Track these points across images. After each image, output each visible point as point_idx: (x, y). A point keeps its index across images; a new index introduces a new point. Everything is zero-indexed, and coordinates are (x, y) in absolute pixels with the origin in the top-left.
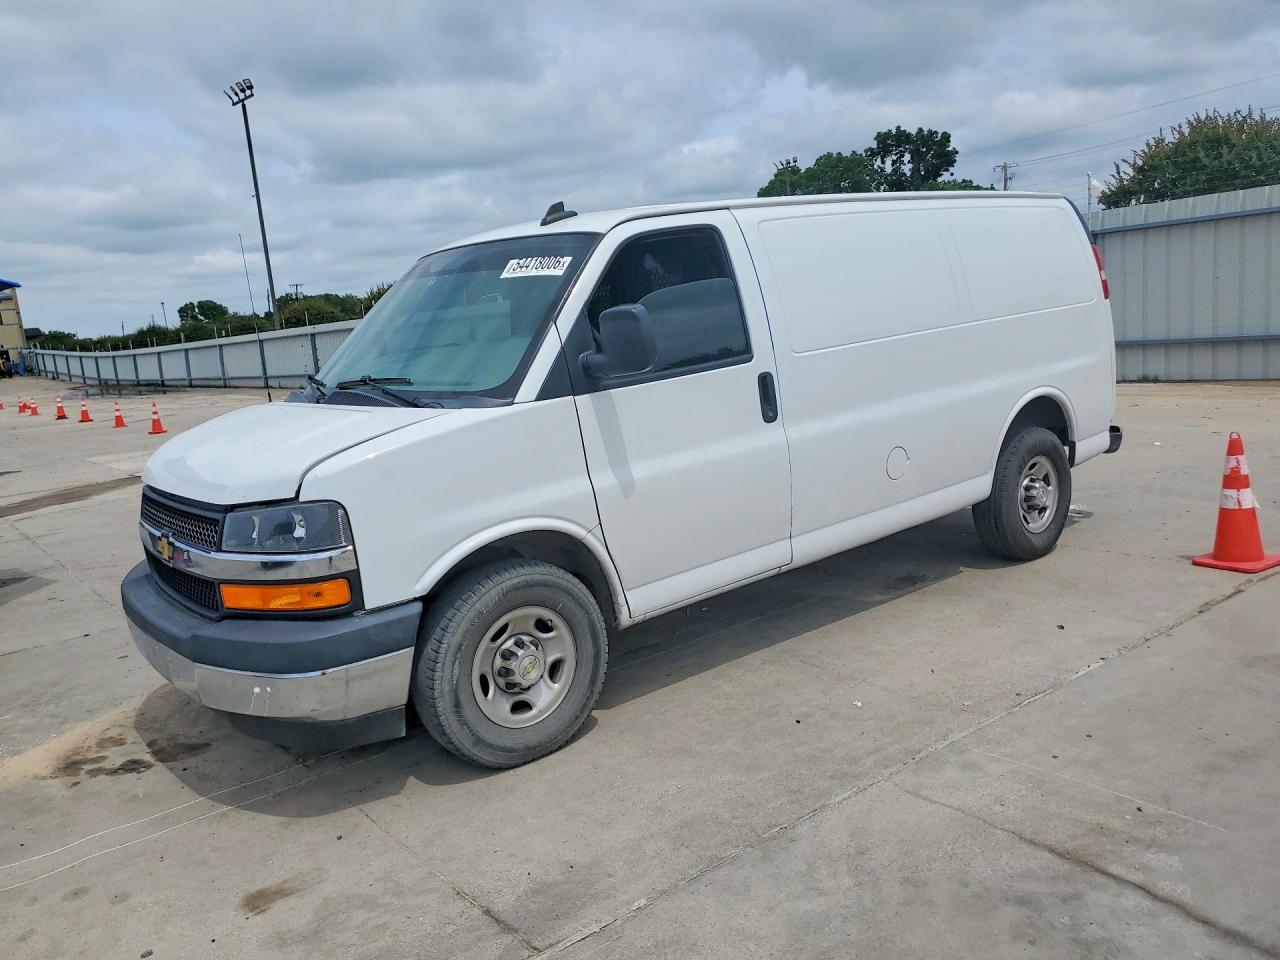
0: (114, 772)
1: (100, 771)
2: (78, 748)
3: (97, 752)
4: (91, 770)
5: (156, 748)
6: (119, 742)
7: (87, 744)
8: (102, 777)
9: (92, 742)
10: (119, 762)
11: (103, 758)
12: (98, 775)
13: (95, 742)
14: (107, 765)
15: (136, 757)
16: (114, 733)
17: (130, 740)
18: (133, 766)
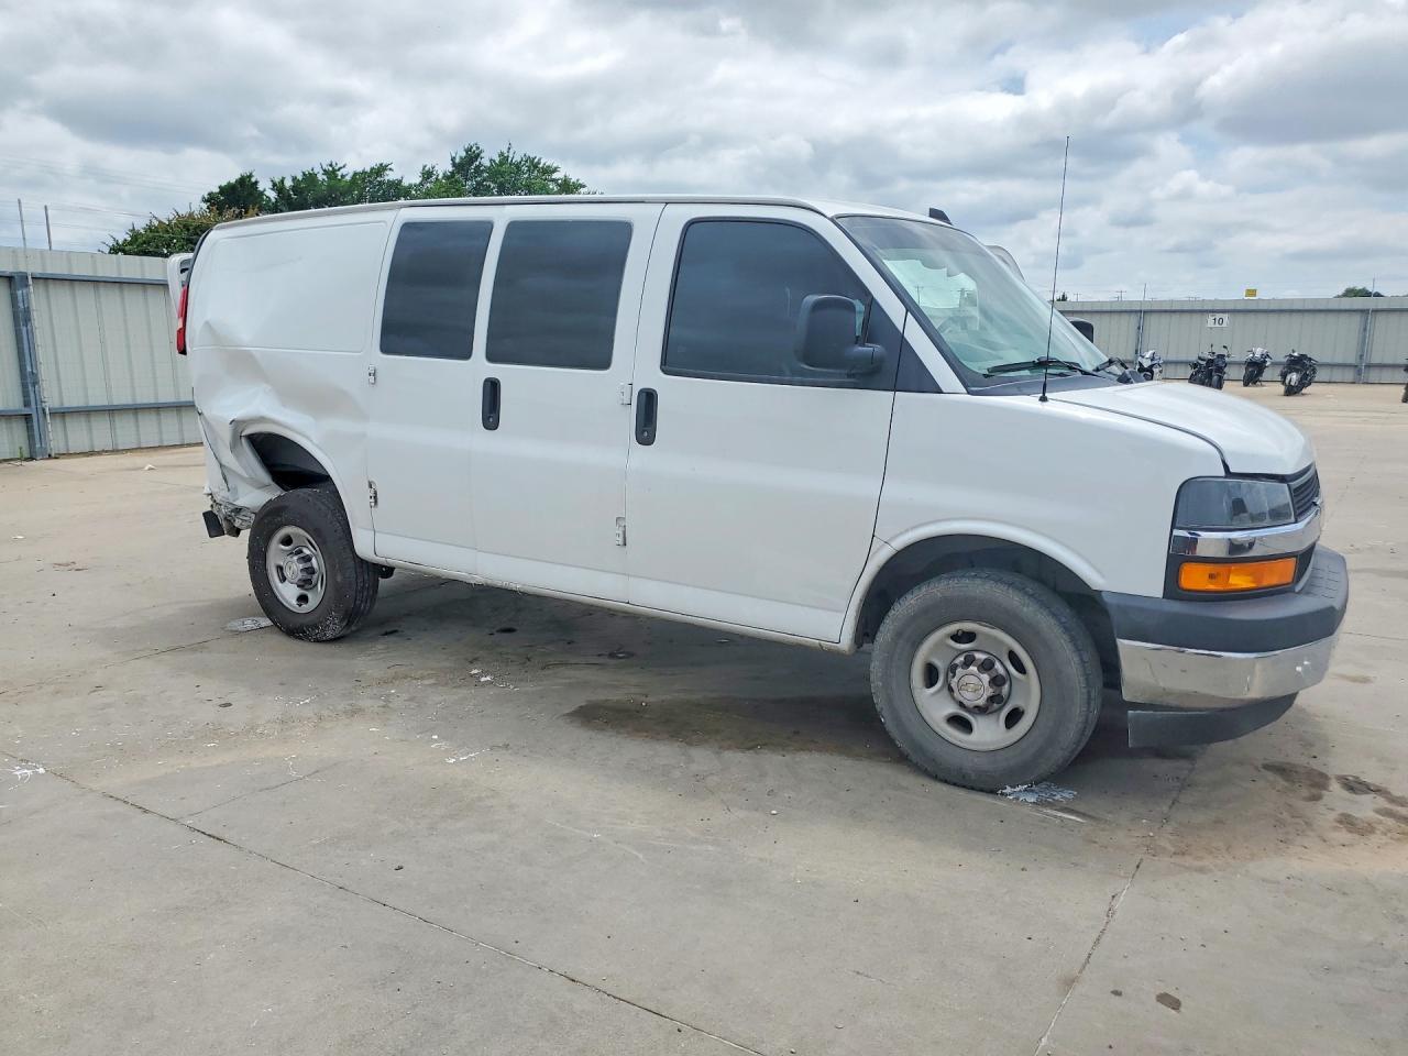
0: (1378, 791)
1: (1393, 800)
2: (1399, 839)
3: (1381, 822)
4: (1402, 806)
5: (1314, 791)
6: (1347, 822)
7: (1385, 839)
8: (1396, 793)
9: (1375, 839)
10: (1367, 798)
11: (1378, 811)
12: (1399, 798)
13: (1372, 837)
14: (1382, 802)
15: (1346, 794)
16: (1344, 835)
17: (1332, 816)
18: (1354, 786)
